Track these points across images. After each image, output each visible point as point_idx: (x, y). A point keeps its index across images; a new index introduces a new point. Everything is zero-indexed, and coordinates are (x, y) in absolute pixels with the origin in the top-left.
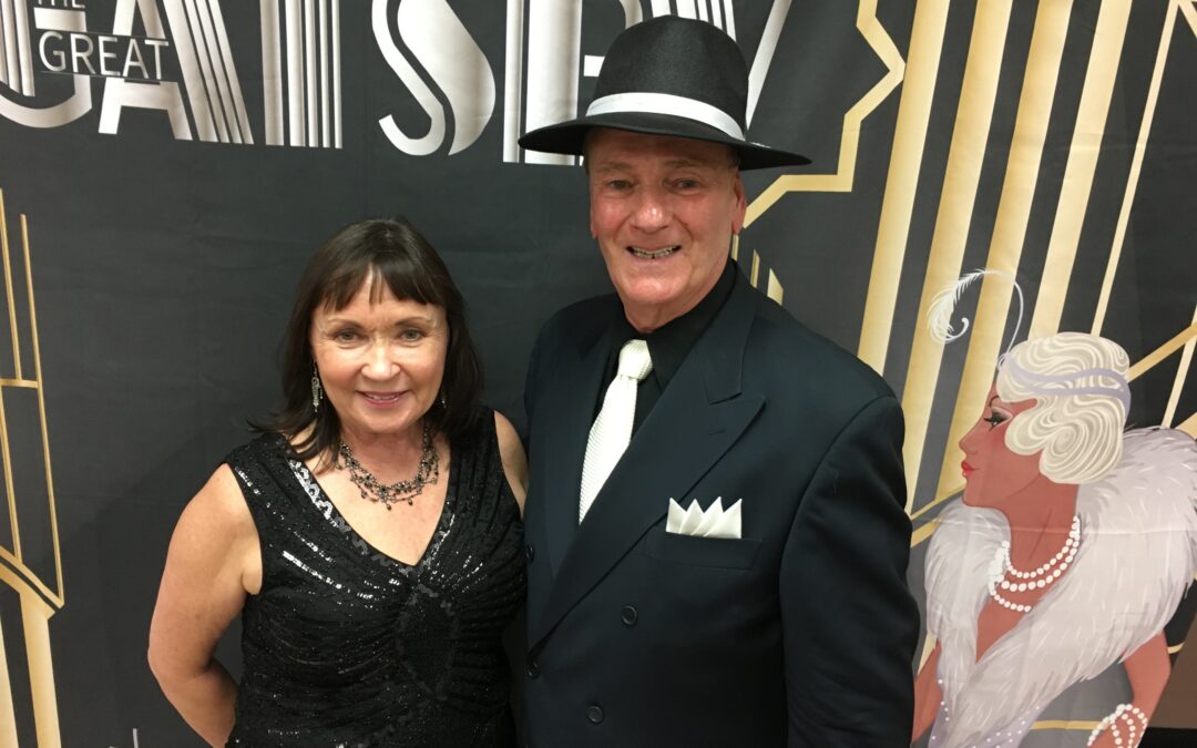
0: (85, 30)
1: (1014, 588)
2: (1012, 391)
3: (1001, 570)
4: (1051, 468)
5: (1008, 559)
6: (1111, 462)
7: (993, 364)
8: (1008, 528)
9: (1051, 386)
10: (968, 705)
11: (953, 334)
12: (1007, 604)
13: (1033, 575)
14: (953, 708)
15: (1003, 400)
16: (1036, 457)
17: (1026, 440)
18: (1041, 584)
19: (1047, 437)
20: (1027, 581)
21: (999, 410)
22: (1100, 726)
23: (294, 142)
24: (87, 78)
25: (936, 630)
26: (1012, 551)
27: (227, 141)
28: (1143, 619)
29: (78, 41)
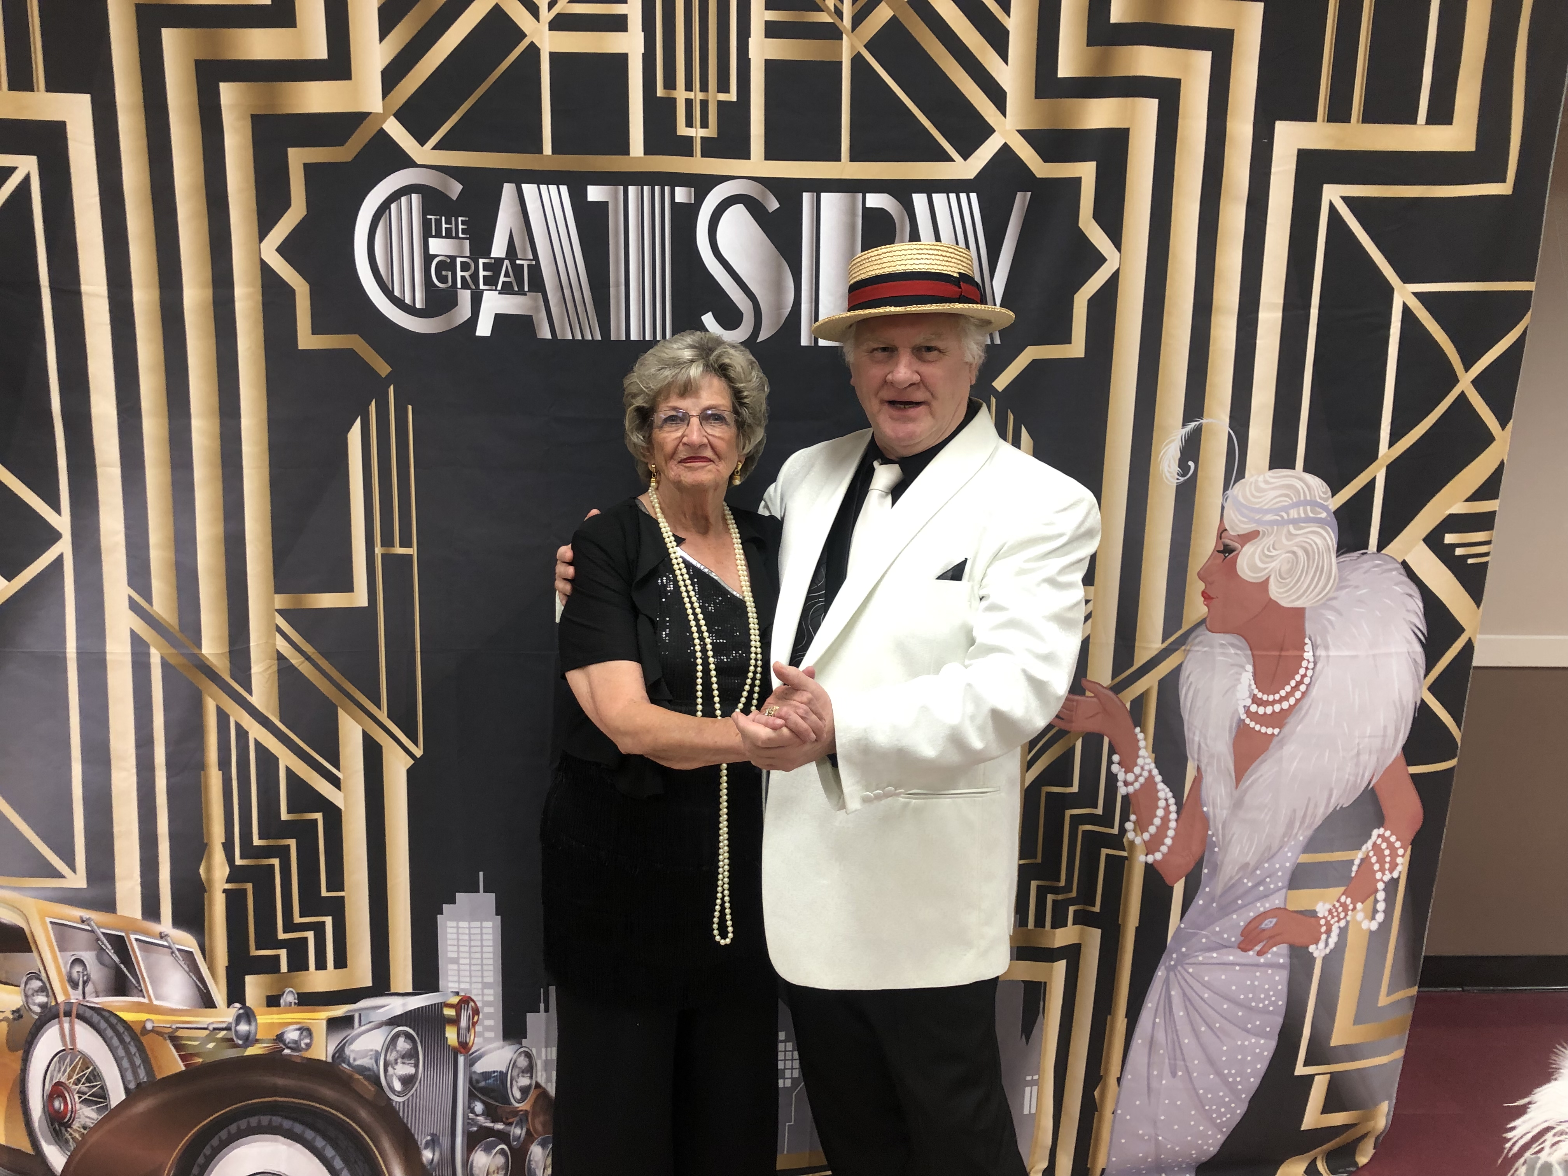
0: (468, 255)
1: (1261, 710)
2: (1238, 525)
3: (1248, 694)
4: (1279, 593)
5: (1253, 682)
6: (1330, 585)
7: (1219, 501)
8: (1249, 652)
9: (1269, 517)
10: (1233, 835)
11: (1183, 476)
12: (1257, 728)
13: (1277, 697)
14: (1220, 836)
15: (1232, 533)
16: (1264, 584)
17: (1254, 568)
18: (1285, 705)
19: (1273, 565)
20: (1274, 702)
21: (1228, 542)
22: (1360, 855)
23: (633, 337)
24: (468, 293)
25: (1196, 756)
26: (1255, 675)
27: (580, 338)
28: (1383, 742)
29: (461, 262)
